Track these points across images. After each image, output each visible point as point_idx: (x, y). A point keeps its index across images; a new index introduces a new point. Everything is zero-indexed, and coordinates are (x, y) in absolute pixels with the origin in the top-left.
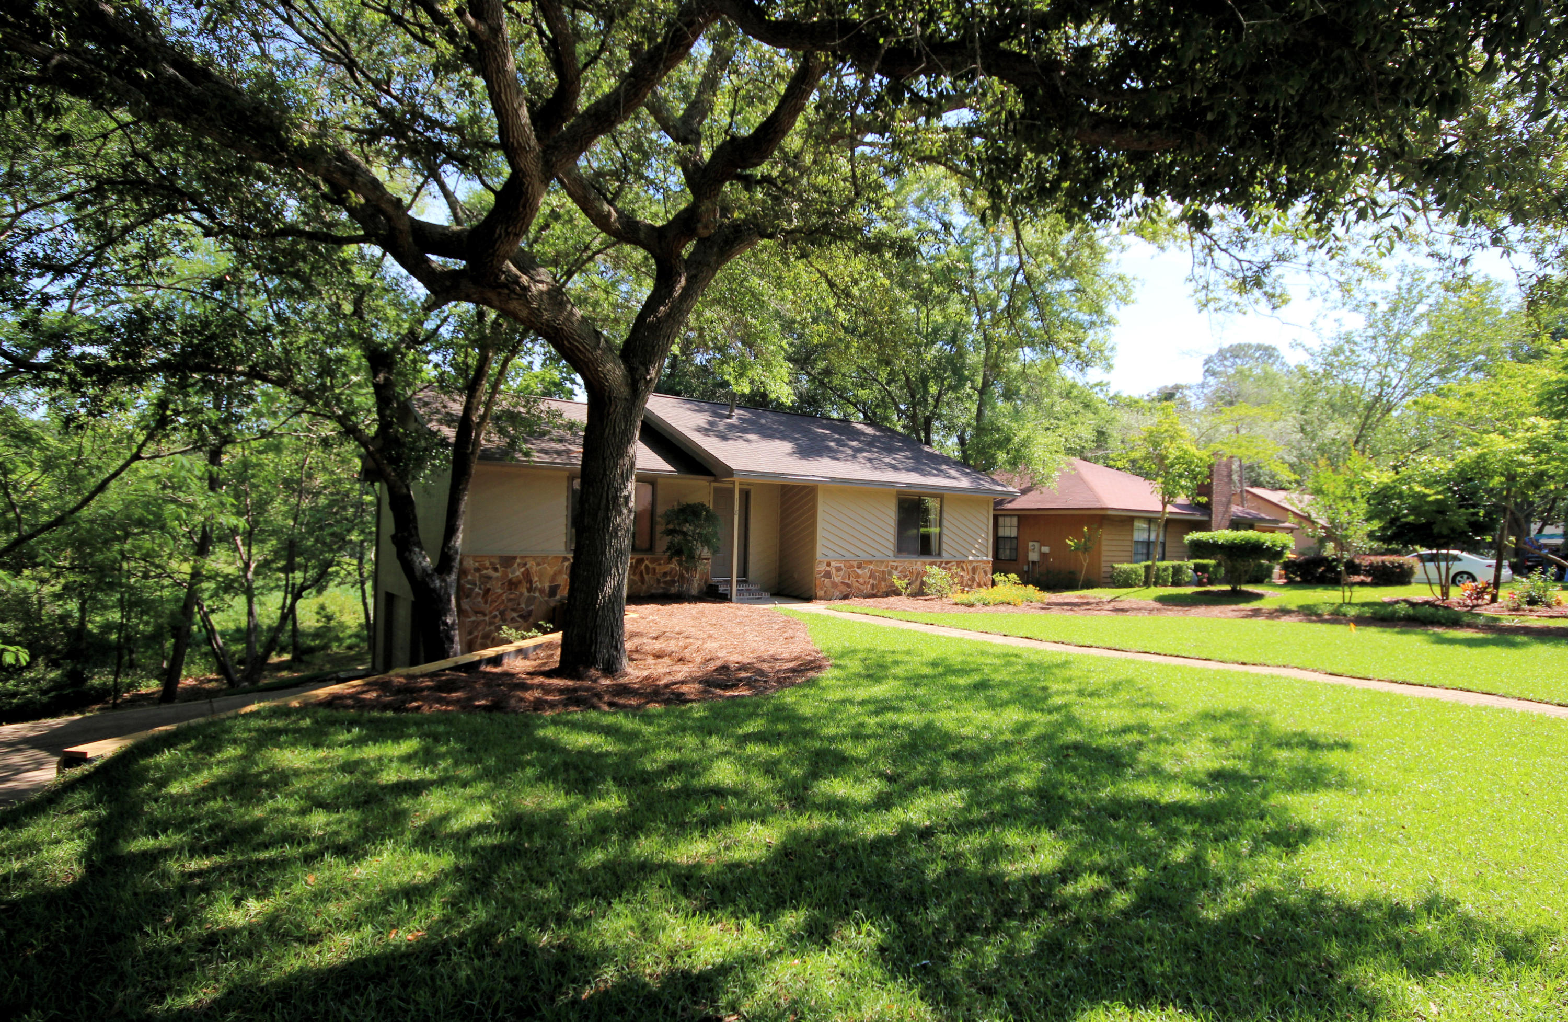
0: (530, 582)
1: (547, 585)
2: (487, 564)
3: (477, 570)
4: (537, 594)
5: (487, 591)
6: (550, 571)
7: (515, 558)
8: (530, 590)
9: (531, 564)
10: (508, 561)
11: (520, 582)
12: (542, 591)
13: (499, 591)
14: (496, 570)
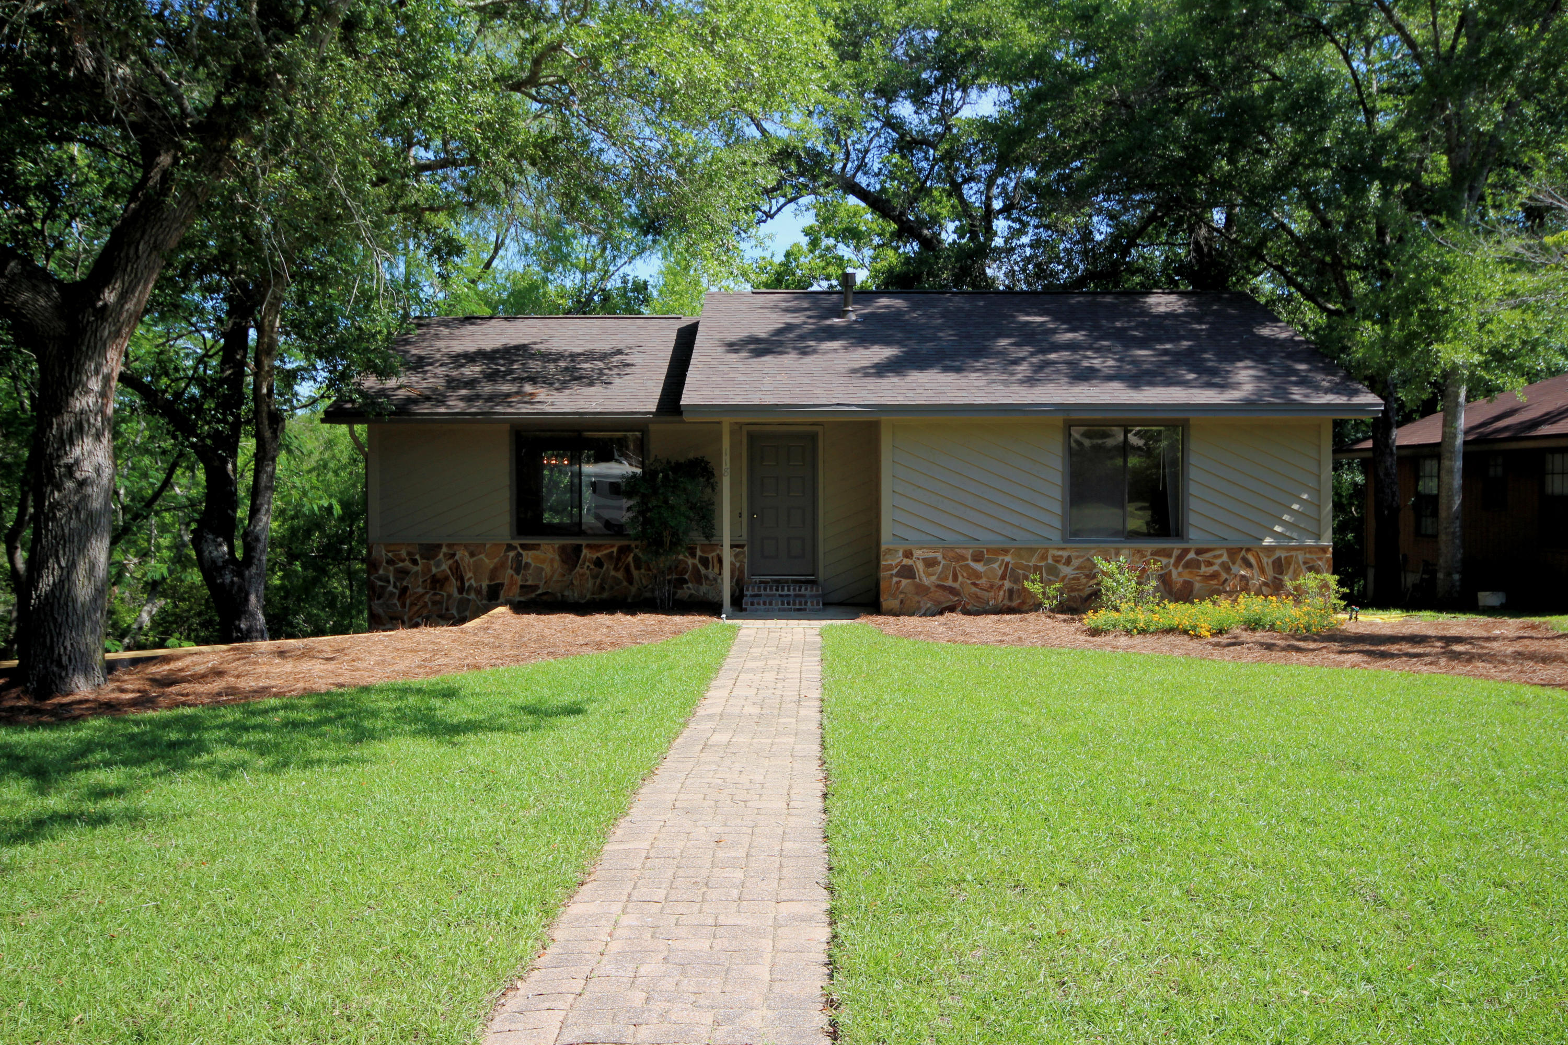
0: (461, 579)
1: (485, 584)
2: (404, 553)
3: (390, 562)
4: (472, 596)
5: (404, 590)
6: (489, 563)
7: (440, 546)
8: (461, 590)
9: (463, 555)
10: (430, 551)
11: (447, 578)
12: (478, 592)
13: (420, 590)
14: (415, 562)
